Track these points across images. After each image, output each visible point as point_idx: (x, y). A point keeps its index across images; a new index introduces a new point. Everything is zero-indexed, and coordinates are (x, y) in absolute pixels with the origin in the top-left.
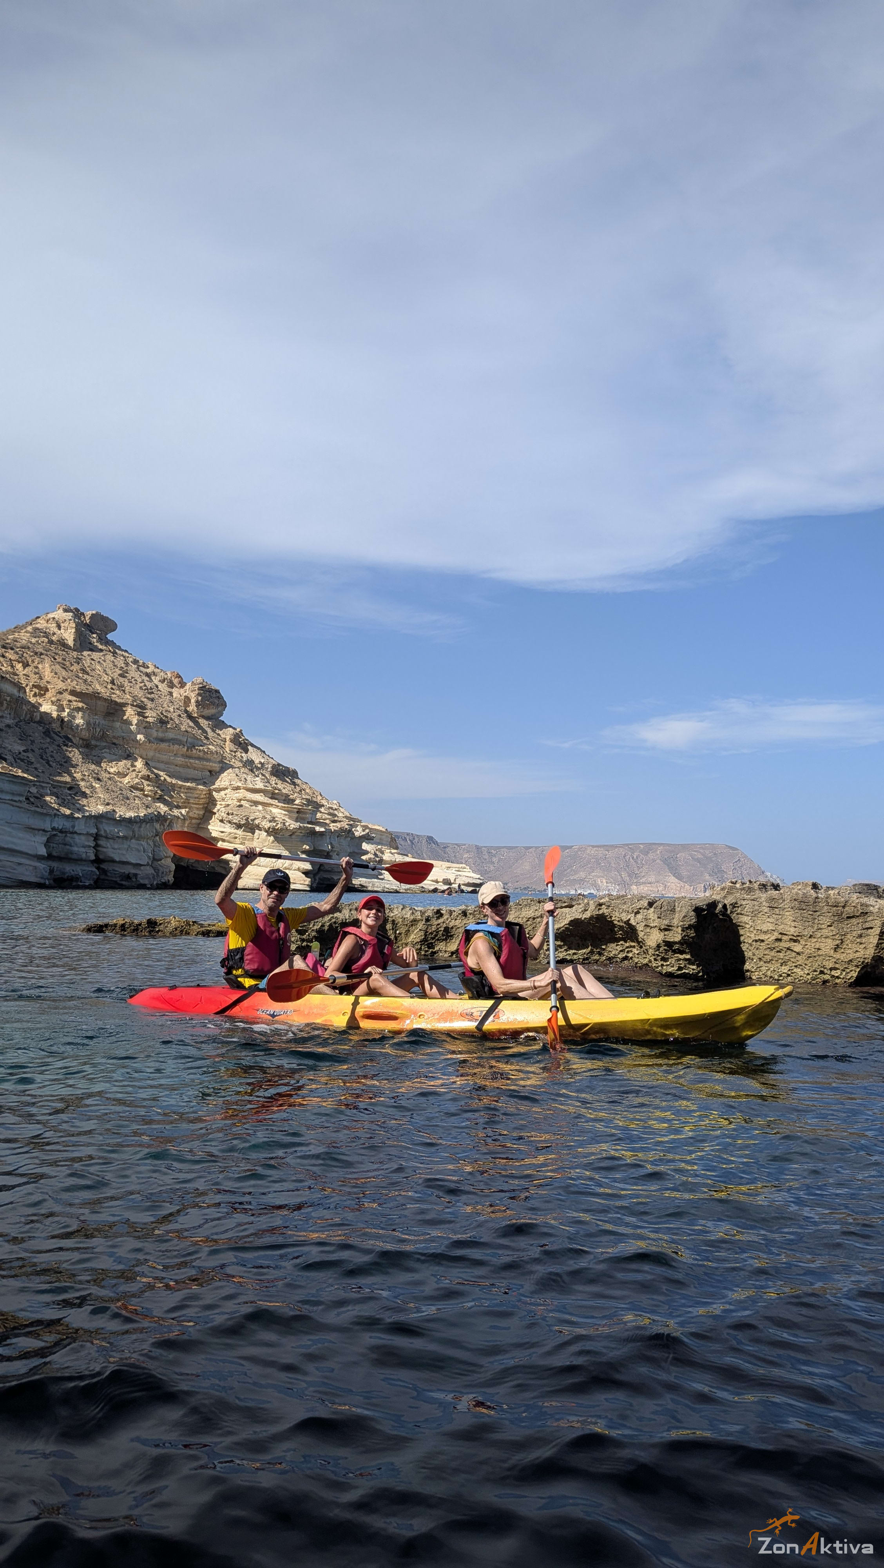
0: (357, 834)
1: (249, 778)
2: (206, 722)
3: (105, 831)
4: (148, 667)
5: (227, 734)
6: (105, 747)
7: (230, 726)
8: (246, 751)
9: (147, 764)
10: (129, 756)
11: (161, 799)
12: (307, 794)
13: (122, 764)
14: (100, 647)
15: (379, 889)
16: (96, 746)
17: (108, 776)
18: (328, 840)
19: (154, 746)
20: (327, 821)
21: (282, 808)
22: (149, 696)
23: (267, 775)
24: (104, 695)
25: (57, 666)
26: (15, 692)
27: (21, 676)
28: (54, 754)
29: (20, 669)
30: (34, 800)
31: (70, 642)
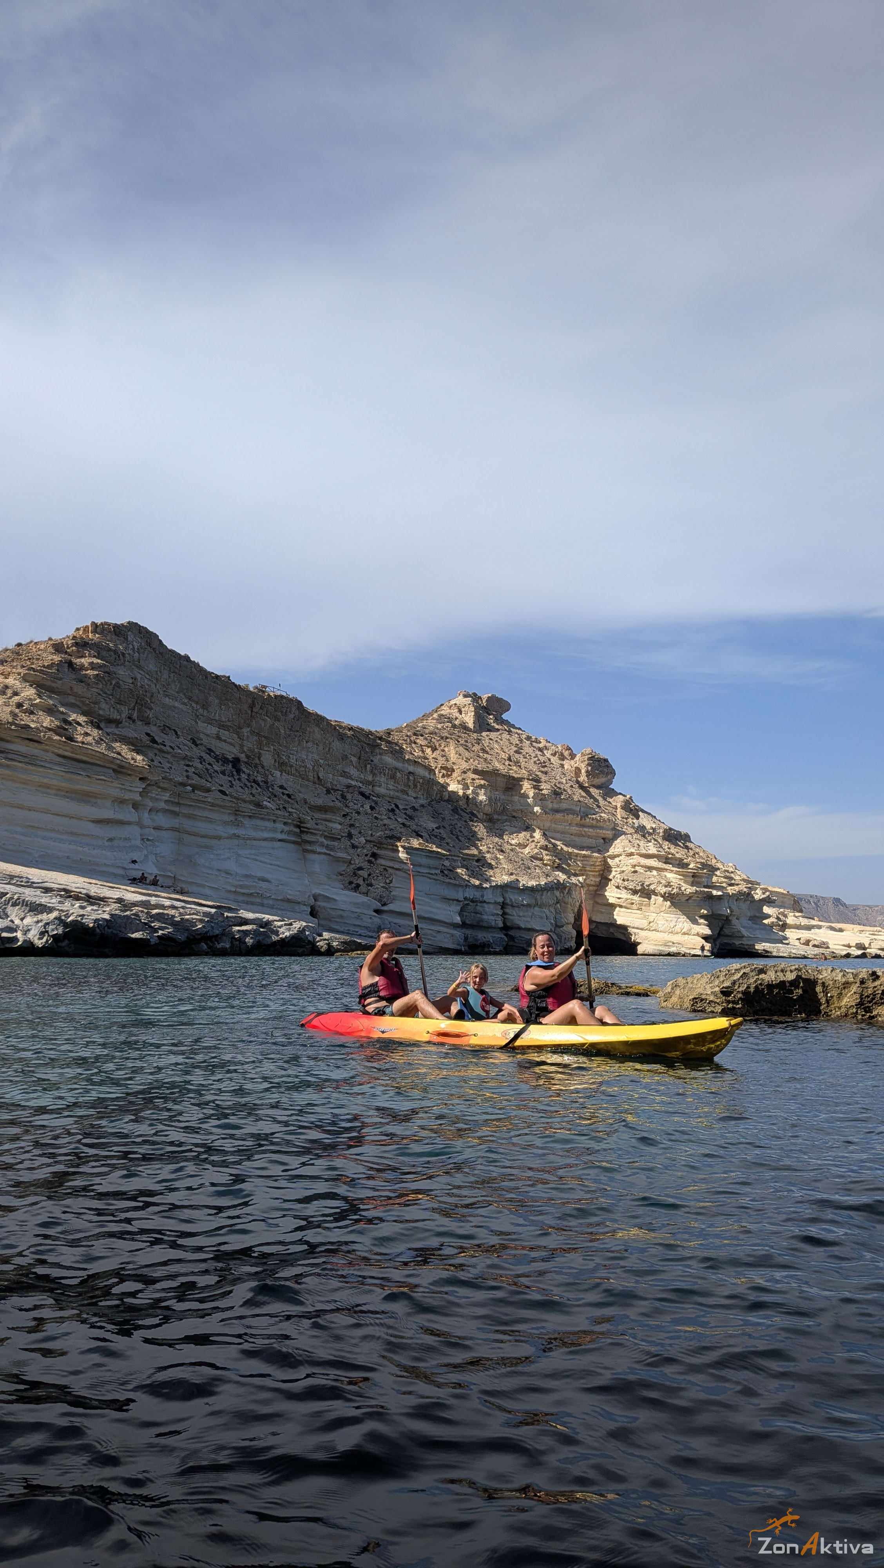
0: (757, 897)
1: (642, 843)
2: (597, 791)
3: (511, 900)
4: (540, 742)
5: (618, 801)
6: (506, 821)
7: (620, 794)
8: (638, 817)
9: (544, 835)
10: (528, 828)
11: (559, 868)
12: (701, 857)
13: (522, 835)
14: (497, 727)
15: (785, 955)
16: (498, 820)
17: (510, 847)
18: (727, 905)
19: (550, 817)
20: (724, 885)
21: (677, 873)
22: (543, 769)
23: (660, 841)
24: (504, 772)
25: (461, 748)
26: (427, 774)
27: (431, 760)
28: (462, 829)
29: (430, 753)
30: (448, 873)
31: (471, 725)
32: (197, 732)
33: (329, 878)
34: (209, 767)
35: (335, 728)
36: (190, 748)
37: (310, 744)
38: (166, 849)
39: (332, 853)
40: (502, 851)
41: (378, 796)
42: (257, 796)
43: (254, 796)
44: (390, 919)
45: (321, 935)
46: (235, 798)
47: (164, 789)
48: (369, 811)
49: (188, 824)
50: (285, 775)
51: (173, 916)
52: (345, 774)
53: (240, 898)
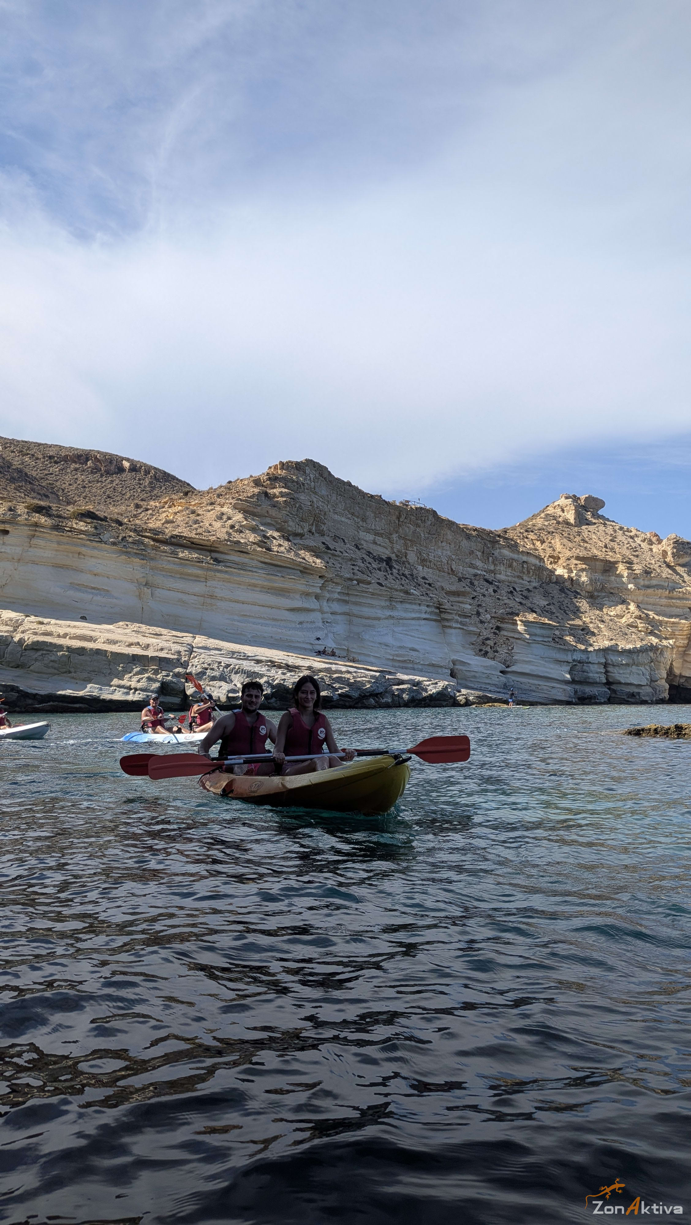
2: (683, 569)
3: (612, 660)
4: (631, 532)
6: (605, 597)
9: (638, 607)
10: (624, 602)
11: (652, 633)
13: (619, 607)
14: (594, 521)
16: (598, 596)
17: (609, 618)
19: (642, 592)
22: (635, 553)
24: (601, 557)
25: (565, 540)
26: (537, 562)
27: (541, 551)
28: (569, 605)
29: (540, 545)
30: (558, 640)
31: (572, 521)
32: (359, 539)
33: (463, 647)
34: (369, 565)
35: (463, 530)
36: (354, 552)
37: (444, 544)
38: (340, 628)
39: (465, 628)
40: (603, 621)
41: (499, 582)
42: (405, 585)
43: (403, 586)
44: (514, 678)
45: (459, 691)
46: (389, 588)
47: (336, 583)
48: (493, 593)
49: (355, 609)
50: (426, 569)
51: (349, 679)
52: (472, 566)
53: (397, 664)
